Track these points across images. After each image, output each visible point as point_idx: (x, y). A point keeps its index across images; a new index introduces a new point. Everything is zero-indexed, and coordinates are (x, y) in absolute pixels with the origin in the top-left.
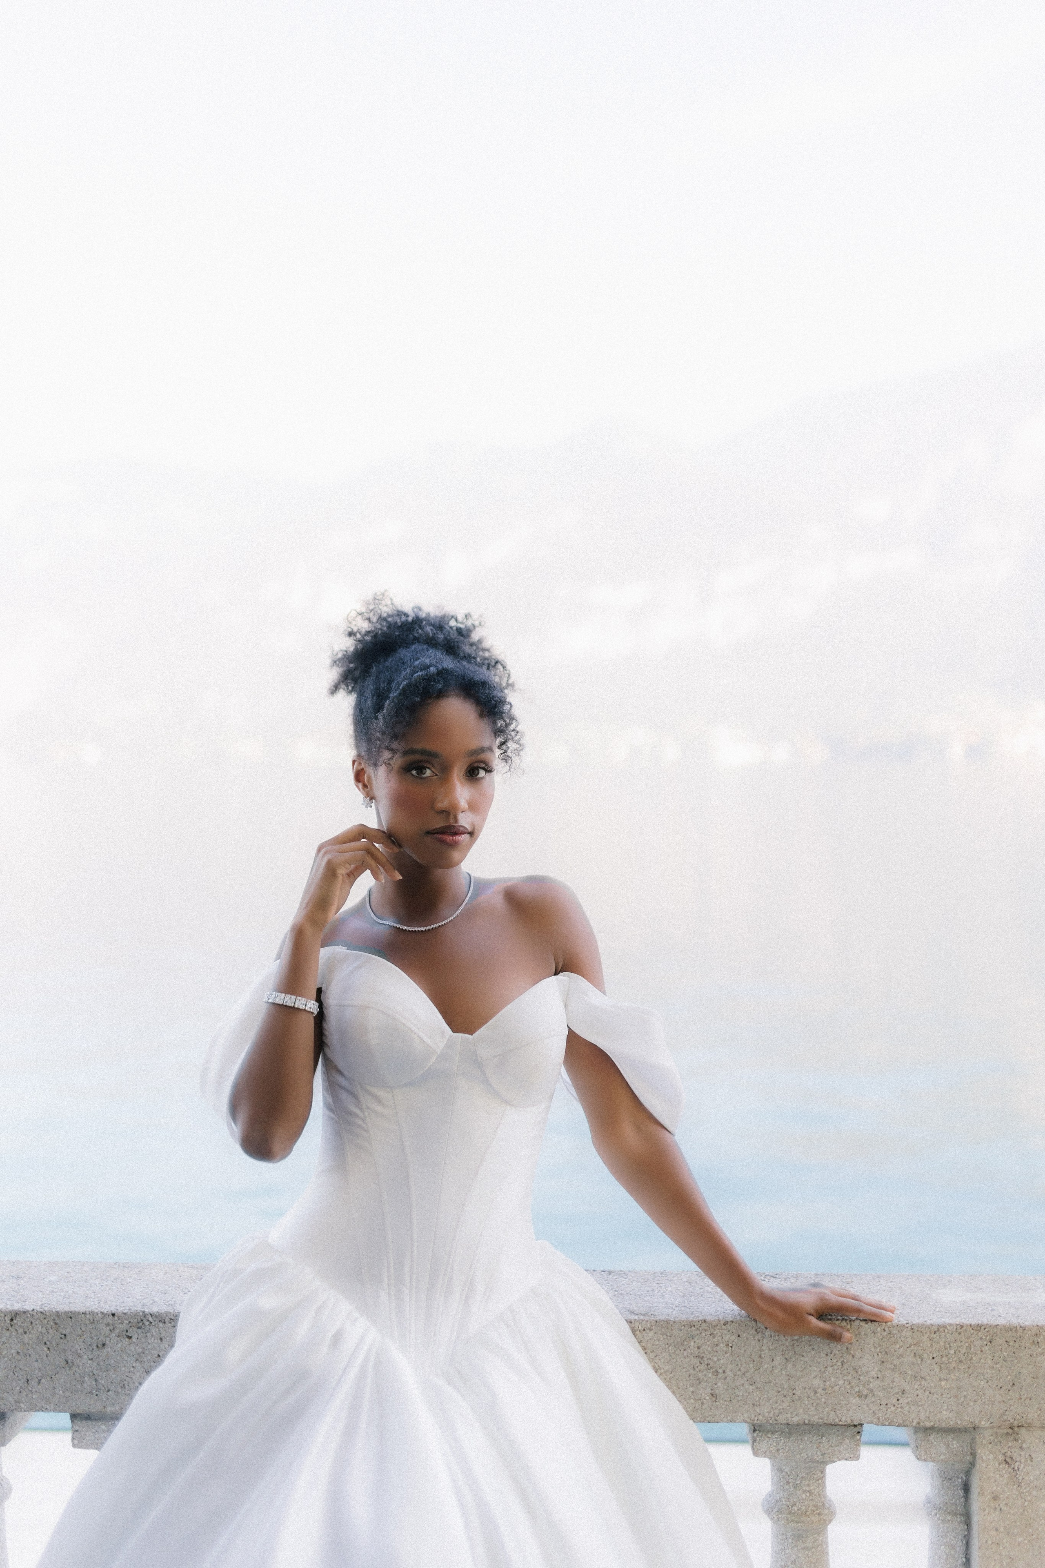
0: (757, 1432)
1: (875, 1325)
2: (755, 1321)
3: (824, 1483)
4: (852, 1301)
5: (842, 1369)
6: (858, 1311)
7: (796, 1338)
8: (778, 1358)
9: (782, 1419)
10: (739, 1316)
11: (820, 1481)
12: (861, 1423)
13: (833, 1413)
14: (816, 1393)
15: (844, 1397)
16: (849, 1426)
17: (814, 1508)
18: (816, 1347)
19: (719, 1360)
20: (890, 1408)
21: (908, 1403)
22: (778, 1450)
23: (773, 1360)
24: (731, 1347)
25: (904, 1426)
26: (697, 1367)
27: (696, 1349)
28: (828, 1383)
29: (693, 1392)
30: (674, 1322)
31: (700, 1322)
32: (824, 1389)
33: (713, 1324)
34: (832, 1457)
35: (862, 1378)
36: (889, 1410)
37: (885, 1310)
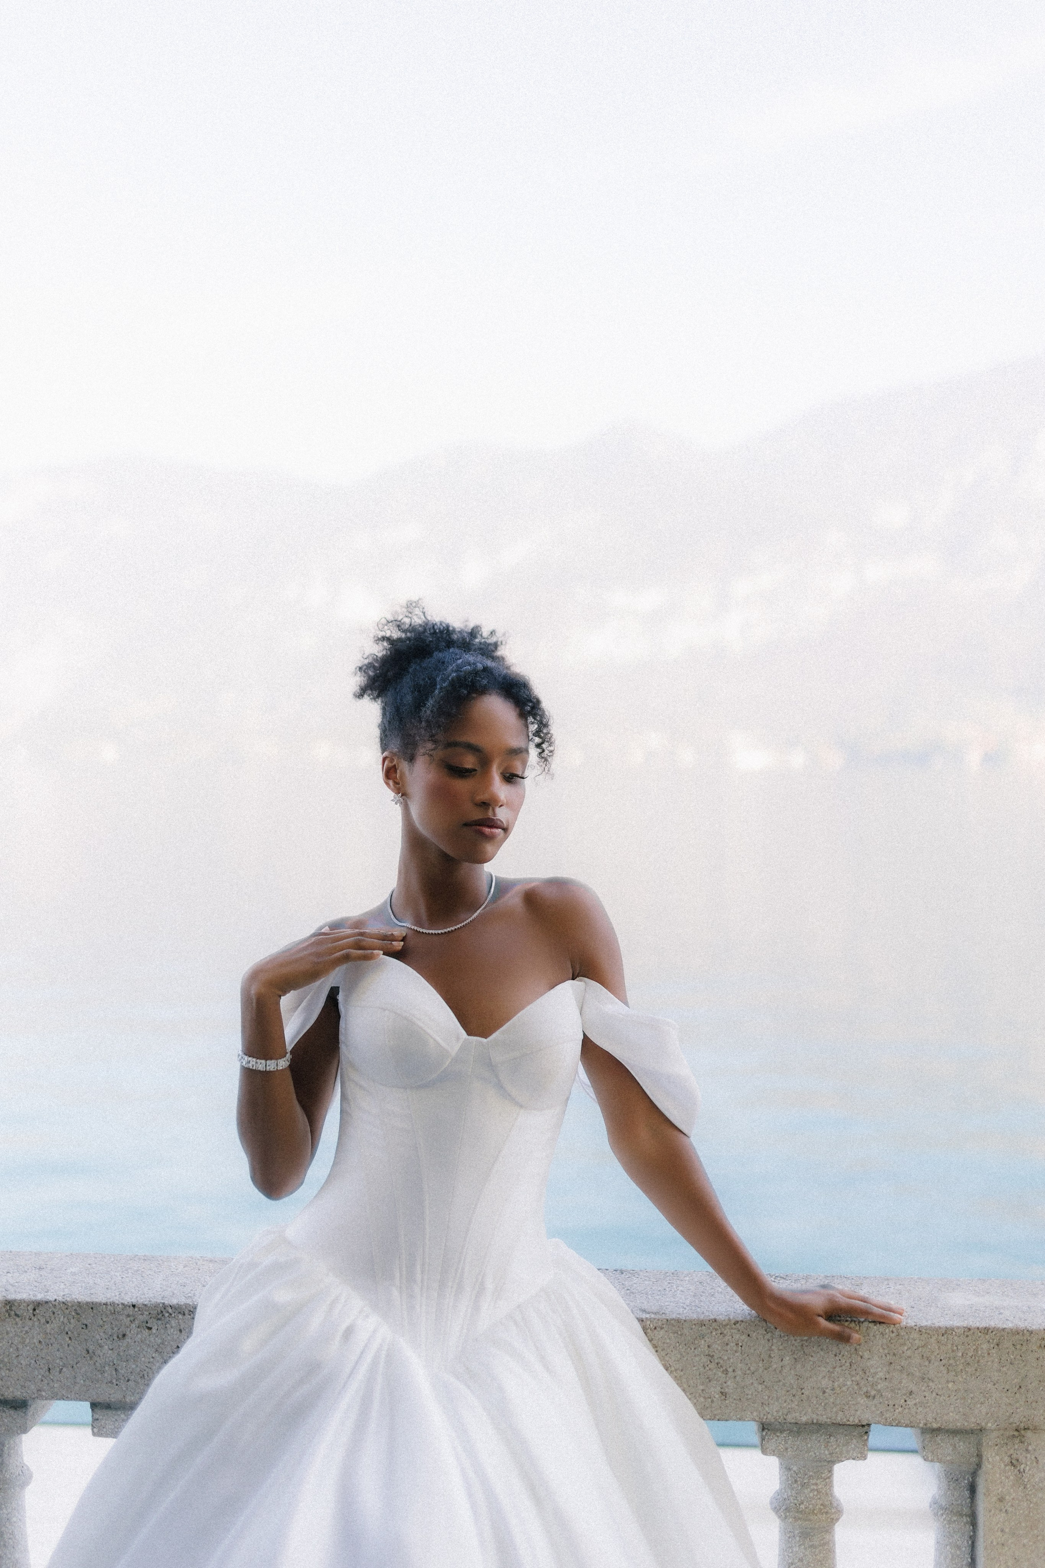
0: (766, 1430)
2: (765, 1321)
3: (831, 1482)
4: (862, 1303)
5: (850, 1370)
6: (866, 1313)
7: (806, 1338)
8: (787, 1358)
9: (790, 1418)
10: (749, 1317)
11: (827, 1480)
12: (869, 1423)
13: (841, 1413)
14: (824, 1392)
15: (853, 1398)
16: (857, 1426)
17: (822, 1507)
18: (825, 1347)
19: (729, 1359)
20: (898, 1409)
21: (915, 1404)
22: (787, 1449)
23: (782, 1360)
24: (741, 1346)
25: (912, 1427)
26: (707, 1366)
27: (706, 1348)
28: (836, 1384)
29: (703, 1390)
30: (685, 1321)
31: (711, 1321)
32: (833, 1389)
33: (724, 1324)
34: (839, 1456)
35: (870, 1379)
36: (897, 1411)
37: (894, 1312)
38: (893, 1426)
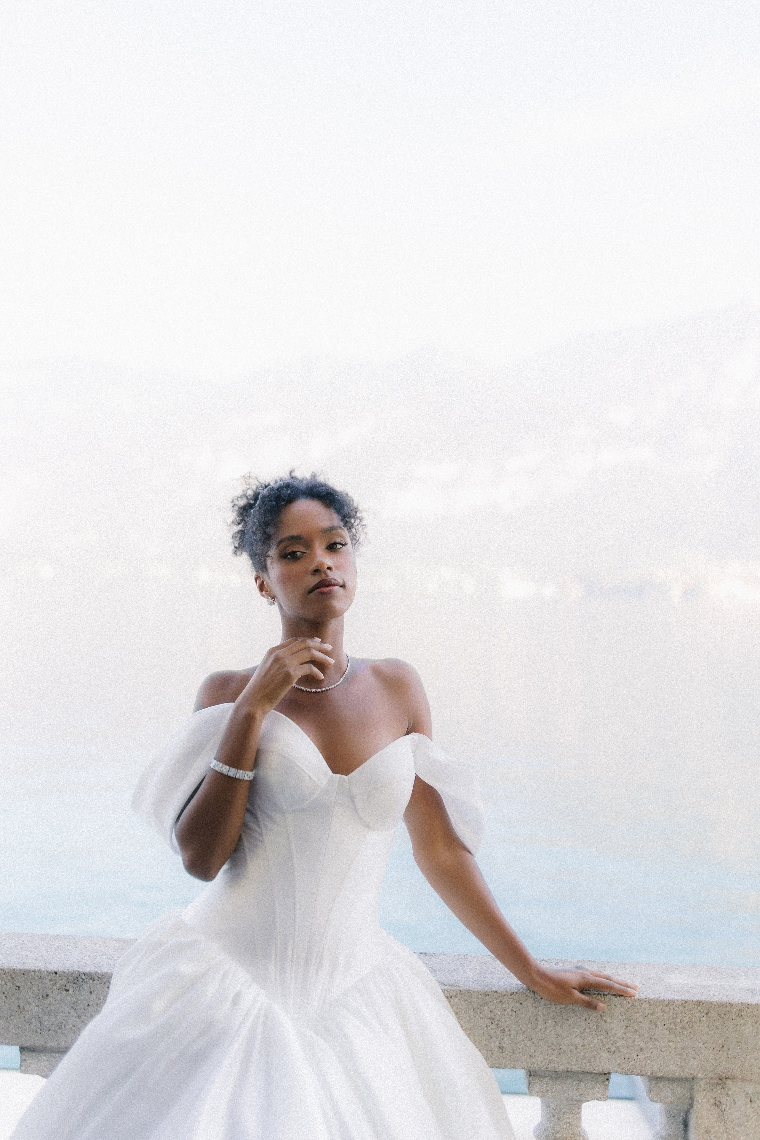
0: (533, 1076)
1: (622, 999)
2: (534, 992)
3: (580, 1117)
4: (606, 980)
5: (597, 1031)
6: (610, 988)
7: (564, 1006)
8: (550, 1021)
9: (551, 1067)
10: (521, 989)
11: (577, 1115)
12: (610, 1072)
13: (589, 1064)
14: (577, 1048)
15: (598, 1053)
16: (601, 1074)
17: (572, 1136)
18: (578, 1014)
19: (506, 1021)
20: (631, 1061)
21: (645, 1058)
22: (547, 1091)
23: (546, 1023)
24: (515, 1012)
25: (642, 1075)
26: (490, 1026)
27: (489, 1012)
28: (586, 1041)
29: (486, 1045)
30: (474, 992)
31: (493, 992)
32: (583, 1046)
33: (502, 994)
34: (587, 1097)
35: (612, 1038)
36: (631, 1063)
37: (629, 987)
38: (627, 1074)
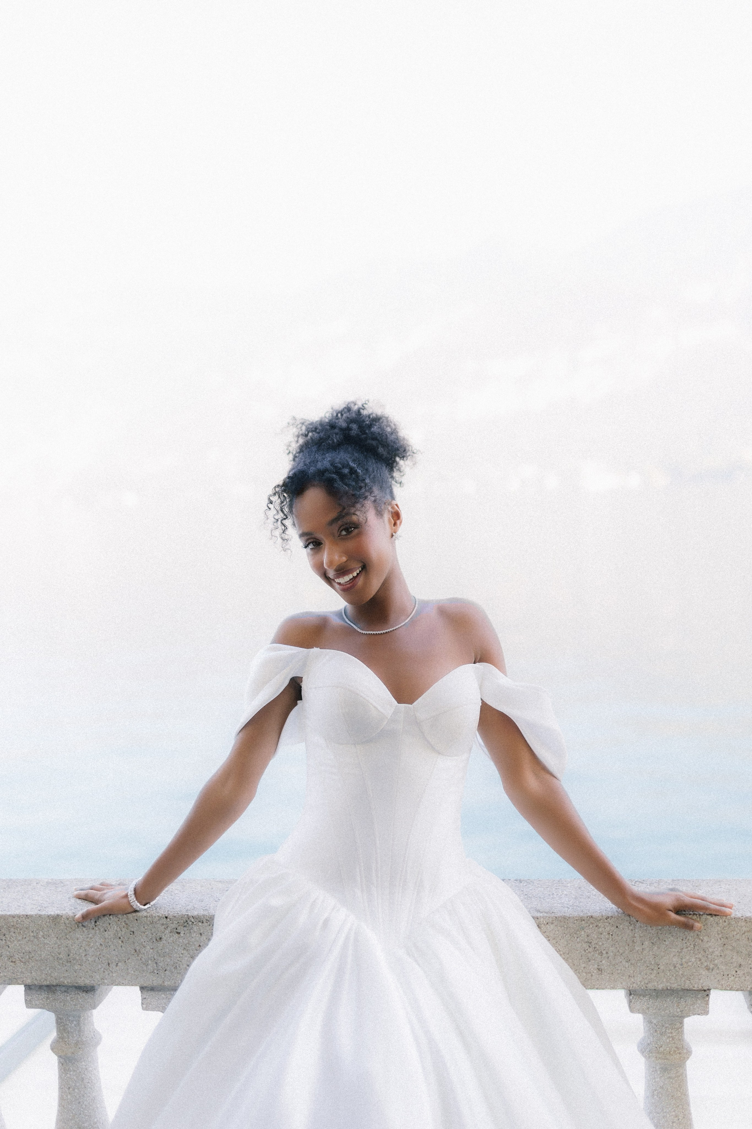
0: (633, 995)
1: (718, 918)
2: (629, 915)
3: (683, 1031)
4: (701, 901)
5: (694, 950)
6: (704, 908)
7: (660, 927)
8: (647, 943)
9: (650, 986)
10: (617, 913)
11: (679, 1030)
12: (709, 988)
13: (688, 982)
14: (675, 967)
15: (696, 970)
16: (701, 990)
17: (676, 1049)
18: (675, 934)
19: (603, 944)
20: (731, 977)
21: (744, 974)
22: (648, 1008)
23: (643, 944)
24: (612, 935)
25: (741, 990)
26: (587, 950)
27: (586, 936)
28: (684, 960)
29: (584, 968)
30: (569, 918)
31: (589, 917)
32: (682, 965)
33: (598, 919)
34: (688, 1013)
35: (709, 956)
36: (730, 979)
37: (724, 906)
38: (727, 990)
